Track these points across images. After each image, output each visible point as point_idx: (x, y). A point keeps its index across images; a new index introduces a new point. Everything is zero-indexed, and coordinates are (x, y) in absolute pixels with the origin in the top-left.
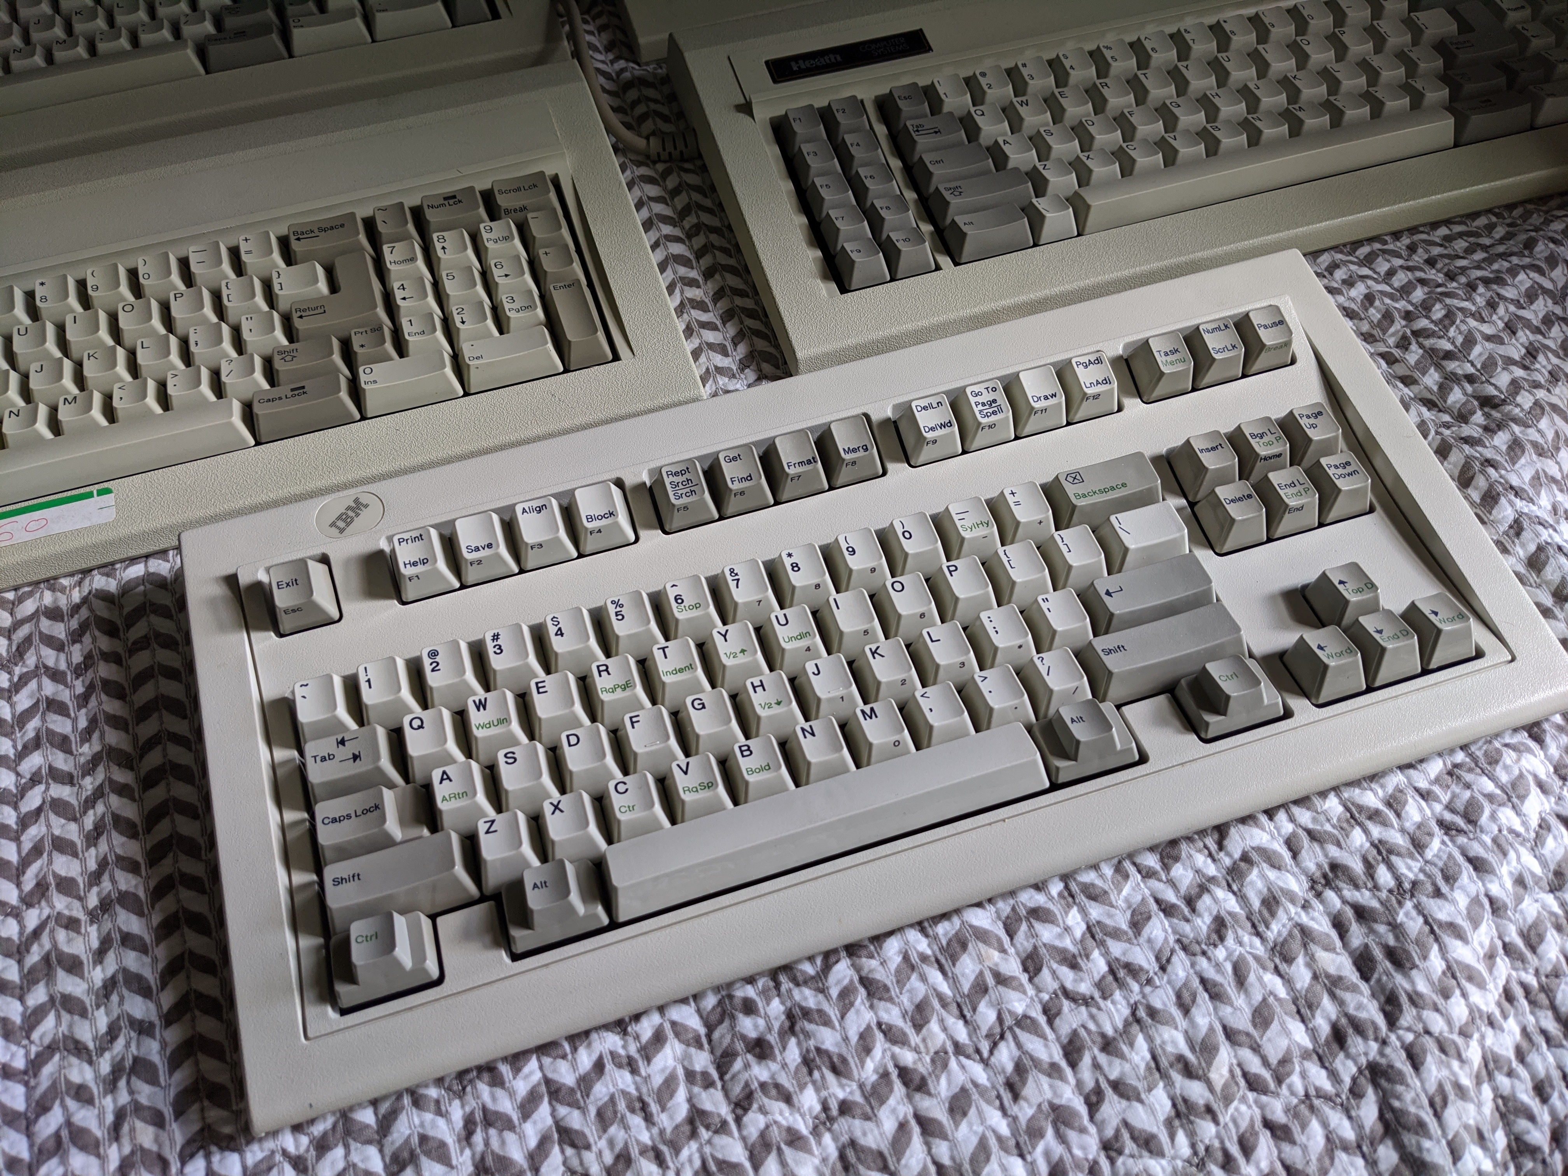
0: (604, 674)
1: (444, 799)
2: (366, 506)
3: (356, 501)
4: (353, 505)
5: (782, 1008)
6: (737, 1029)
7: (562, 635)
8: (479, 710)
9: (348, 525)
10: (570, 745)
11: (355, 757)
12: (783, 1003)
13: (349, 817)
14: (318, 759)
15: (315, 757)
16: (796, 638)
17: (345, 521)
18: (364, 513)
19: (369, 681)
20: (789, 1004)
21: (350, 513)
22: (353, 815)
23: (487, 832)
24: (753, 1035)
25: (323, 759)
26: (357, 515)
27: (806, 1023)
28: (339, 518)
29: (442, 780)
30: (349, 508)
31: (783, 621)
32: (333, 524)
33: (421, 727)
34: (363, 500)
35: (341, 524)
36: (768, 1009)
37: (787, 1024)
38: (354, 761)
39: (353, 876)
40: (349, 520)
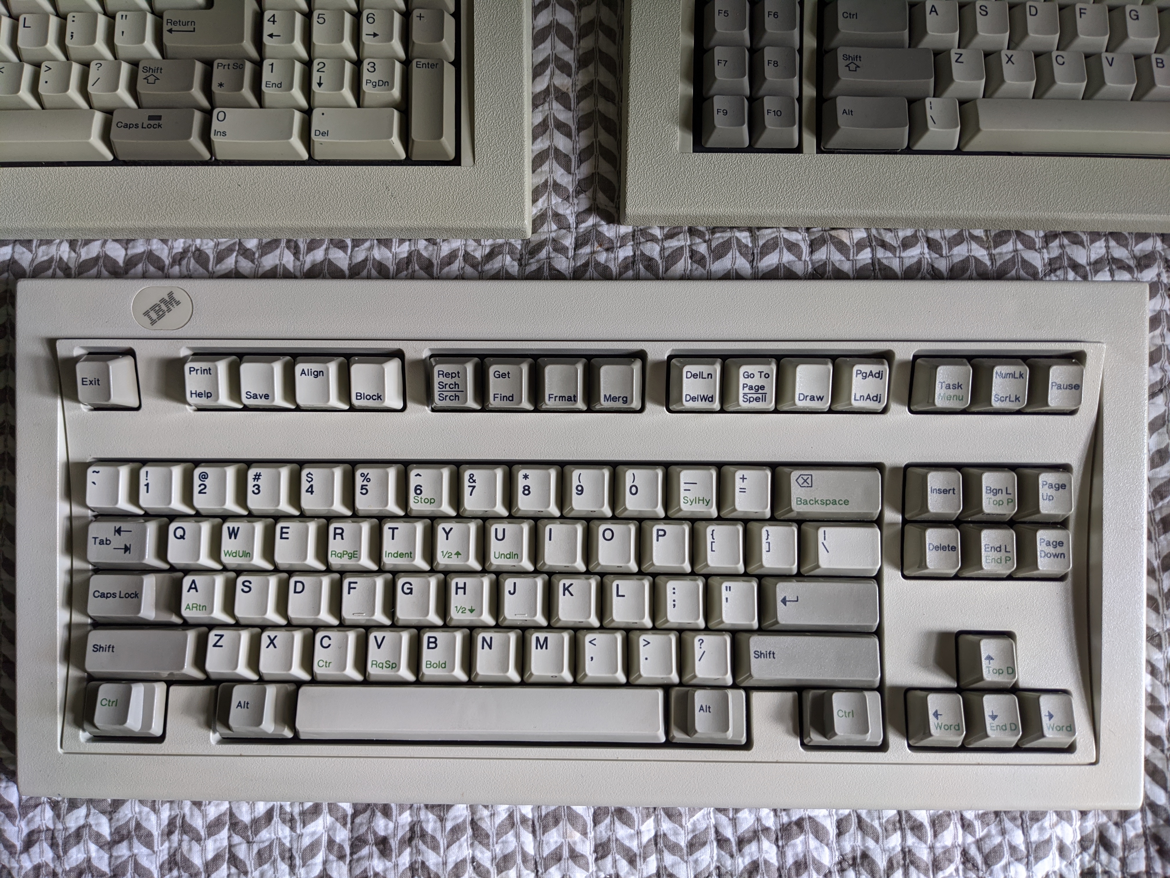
0: (338, 537)
1: (188, 607)
2: (178, 303)
3: (170, 295)
4: (167, 299)
5: (409, 819)
7: (312, 492)
8: (230, 538)
9: (160, 317)
10: (295, 592)
11: (127, 549)
12: (411, 815)
13: (114, 595)
14: (98, 541)
15: (95, 538)
16: (505, 556)
17: (157, 312)
18: (175, 309)
19: (147, 485)
20: (415, 819)
21: (163, 307)
22: (118, 595)
23: (215, 645)
24: (382, 833)
25: (102, 542)
26: (169, 310)
27: (420, 842)
28: (153, 308)
29: (190, 588)
30: (163, 301)
31: (500, 536)
32: (146, 314)
33: (182, 537)
34: (177, 296)
35: (154, 315)
36: (398, 818)
37: (408, 835)
38: (125, 552)
39: (109, 647)
40: (161, 313)
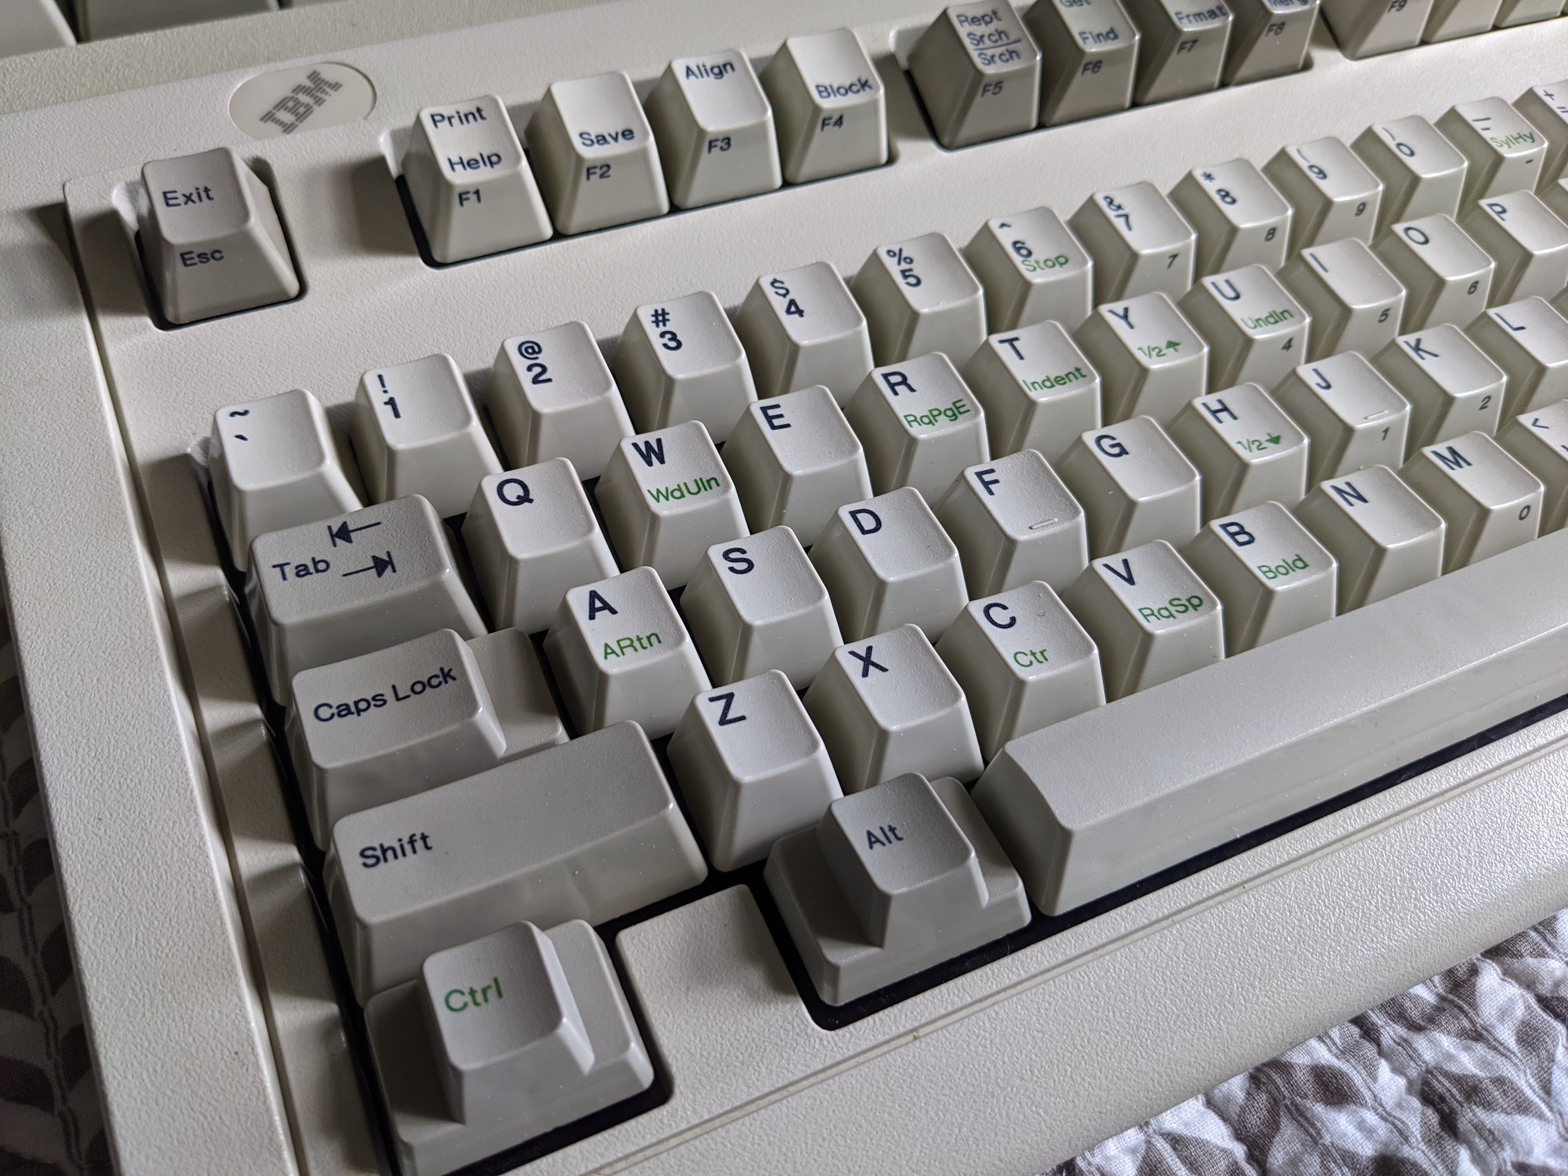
0: (902, 390)
1: (608, 651)
2: (336, 86)
3: (314, 76)
4: (308, 84)
6: (1327, 1139)
7: (800, 313)
8: (650, 464)
9: (301, 118)
10: (863, 532)
11: (381, 565)
13: (379, 700)
14: (290, 571)
15: (281, 566)
16: (1266, 321)
17: (293, 111)
18: (332, 99)
19: (391, 402)
21: (303, 98)
22: (389, 696)
23: (723, 721)
25: (302, 571)
26: (319, 101)
28: (282, 105)
29: (594, 610)
30: (299, 89)
31: (1231, 293)
32: (268, 117)
33: (523, 499)
34: (329, 74)
35: (286, 117)
38: (380, 574)
39: (412, 841)
40: (302, 110)
